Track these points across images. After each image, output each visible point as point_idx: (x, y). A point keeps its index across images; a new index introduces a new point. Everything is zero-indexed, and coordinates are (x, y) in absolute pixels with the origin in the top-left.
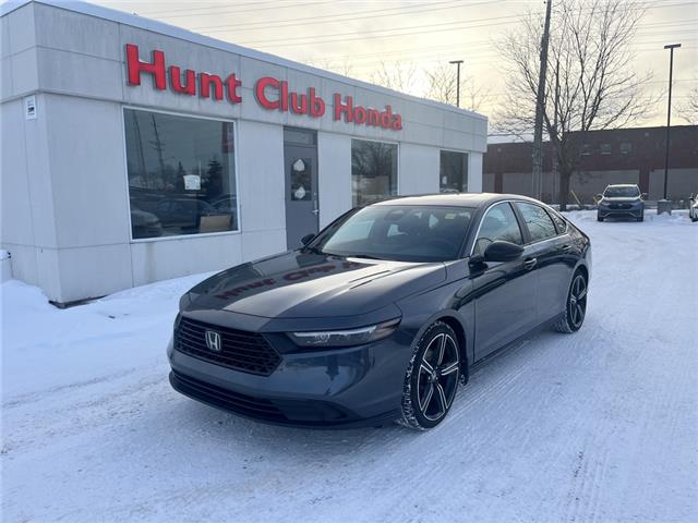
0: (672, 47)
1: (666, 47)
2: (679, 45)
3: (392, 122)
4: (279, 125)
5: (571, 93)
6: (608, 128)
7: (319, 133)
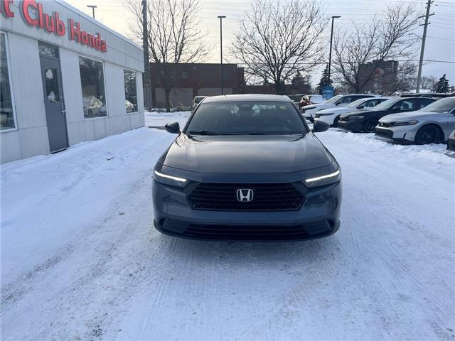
0: (221, 17)
1: (219, 17)
2: (225, 17)
3: (101, 46)
4: (36, 39)
5: (167, 38)
6: (189, 62)
7: (60, 49)
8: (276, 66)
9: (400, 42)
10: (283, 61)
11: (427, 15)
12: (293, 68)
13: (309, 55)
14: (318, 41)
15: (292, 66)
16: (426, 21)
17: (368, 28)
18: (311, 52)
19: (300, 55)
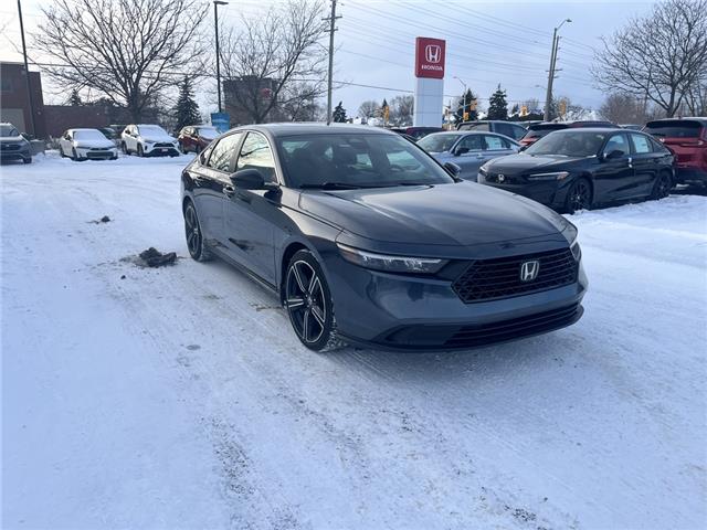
8: (127, 73)
9: (308, 54)
10: (140, 67)
11: (333, 18)
12: (158, 79)
13: (182, 59)
14: (195, 38)
15: (156, 75)
16: (332, 26)
17: (262, 28)
18: (184, 55)
19: (167, 58)
